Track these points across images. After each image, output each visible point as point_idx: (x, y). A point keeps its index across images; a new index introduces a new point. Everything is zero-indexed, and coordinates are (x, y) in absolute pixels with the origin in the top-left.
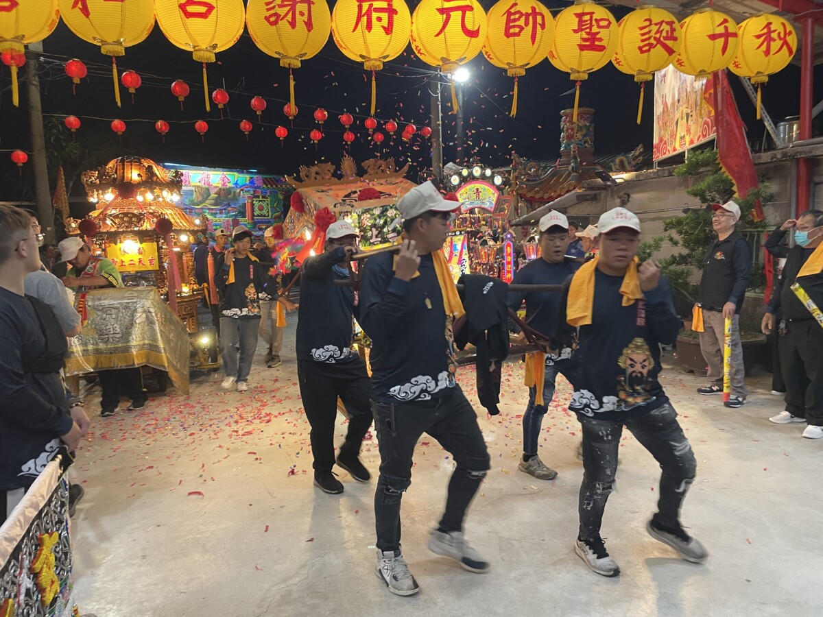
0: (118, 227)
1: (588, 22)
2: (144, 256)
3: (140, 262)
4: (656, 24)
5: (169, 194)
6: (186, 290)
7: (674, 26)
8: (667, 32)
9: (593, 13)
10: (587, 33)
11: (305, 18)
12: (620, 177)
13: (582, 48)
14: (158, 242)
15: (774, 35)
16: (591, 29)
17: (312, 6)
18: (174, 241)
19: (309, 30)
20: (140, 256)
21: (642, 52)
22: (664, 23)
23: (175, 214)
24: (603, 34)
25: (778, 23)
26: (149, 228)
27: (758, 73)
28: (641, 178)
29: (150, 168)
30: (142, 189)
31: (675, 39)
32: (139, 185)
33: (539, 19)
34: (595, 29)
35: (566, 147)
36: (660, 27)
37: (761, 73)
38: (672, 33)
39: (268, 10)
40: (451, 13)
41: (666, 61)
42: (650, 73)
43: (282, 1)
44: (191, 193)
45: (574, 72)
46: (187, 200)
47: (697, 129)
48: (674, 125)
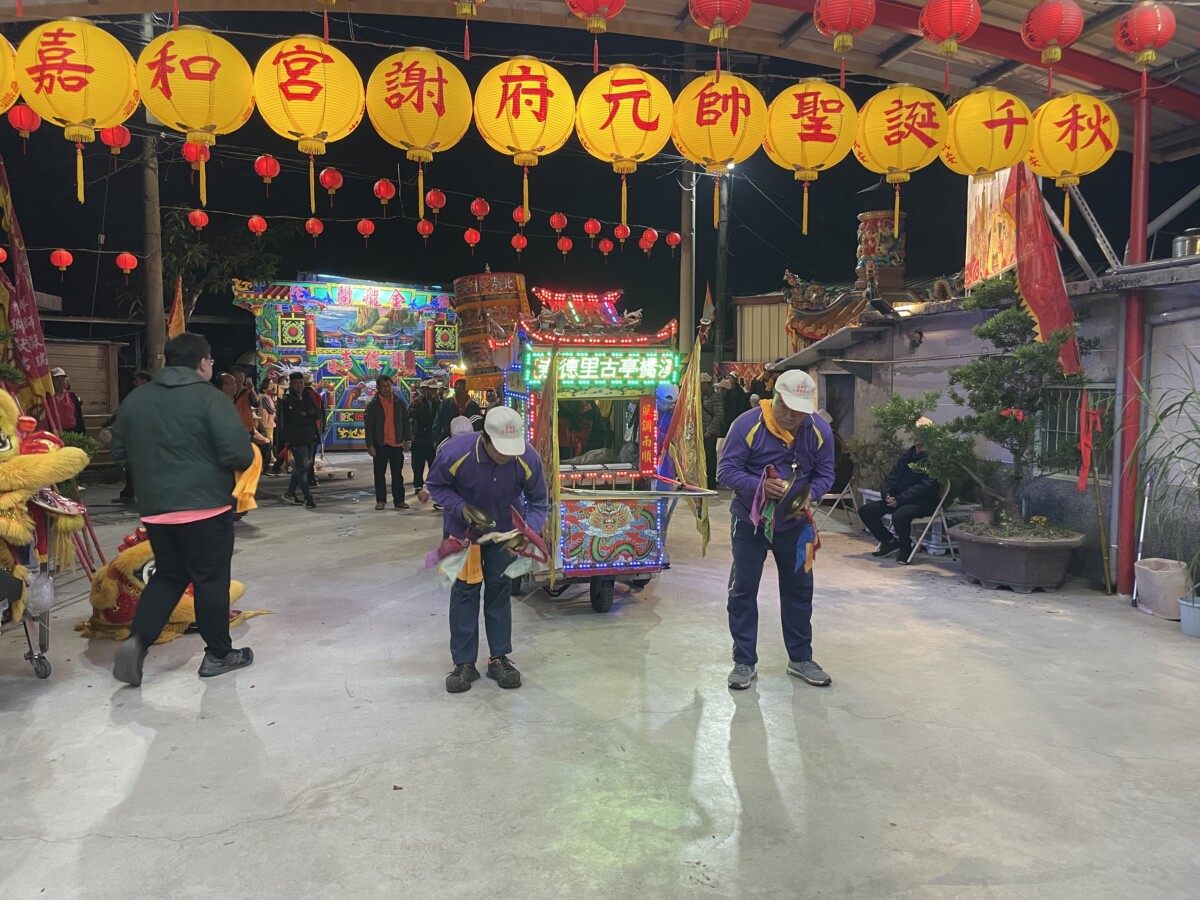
1: (812, 104)
4: (908, 107)
7: (933, 109)
9: (819, 93)
10: (810, 119)
11: (435, 99)
12: (905, 310)
13: (804, 137)
15: (1082, 122)
16: (815, 114)
17: (444, 85)
19: (440, 115)
21: (890, 143)
22: (919, 106)
24: (832, 119)
27: (1064, 173)
31: (936, 126)
33: (742, 103)
34: (820, 114)
35: (863, 265)
36: (913, 111)
37: (1069, 173)
38: (930, 118)
39: (389, 90)
40: (620, 101)
41: (925, 155)
42: (906, 171)
43: (408, 78)
44: (353, 315)
45: (799, 169)
46: (347, 324)
47: (1010, 245)
48: (987, 239)
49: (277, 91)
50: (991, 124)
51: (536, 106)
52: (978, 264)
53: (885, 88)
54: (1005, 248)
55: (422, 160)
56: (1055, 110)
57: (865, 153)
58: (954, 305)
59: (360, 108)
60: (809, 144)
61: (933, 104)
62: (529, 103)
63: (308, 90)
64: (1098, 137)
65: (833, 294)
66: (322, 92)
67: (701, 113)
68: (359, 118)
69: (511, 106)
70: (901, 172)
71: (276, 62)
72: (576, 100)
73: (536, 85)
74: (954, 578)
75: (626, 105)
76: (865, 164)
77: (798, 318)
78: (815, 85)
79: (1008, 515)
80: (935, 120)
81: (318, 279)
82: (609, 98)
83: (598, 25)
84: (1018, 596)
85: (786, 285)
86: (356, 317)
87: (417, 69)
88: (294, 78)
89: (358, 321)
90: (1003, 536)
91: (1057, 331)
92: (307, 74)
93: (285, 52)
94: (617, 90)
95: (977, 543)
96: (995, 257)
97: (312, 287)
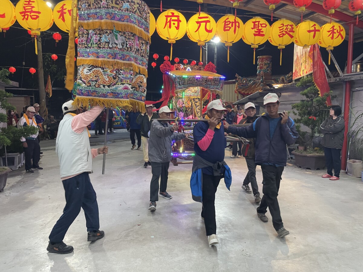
8: (290, 29)
9: (260, 21)
10: (257, 29)
12: (277, 86)
13: (255, 35)
15: (335, 31)
21: (280, 37)
22: (289, 26)
24: (264, 29)
25: (337, 26)
27: (329, 46)
28: (285, 87)
31: (293, 32)
33: (237, 24)
34: (260, 28)
35: (259, 72)
36: (287, 27)
38: (292, 29)
40: (201, 24)
41: (290, 41)
42: (284, 45)
45: (253, 44)
47: (309, 67)
48: (301, 65)
50: (309, 31)
51: (176, 25)
52: (297, 72)
57: (272, 40)
60: (257, 37)
61: (293, 25)
62: (174, 24)
64: (340, 36)
65: (250, 81)
67: (225, 27)
69: (169, 25)
70: (282, 45)
73: (176, 18)
74: (293, 166)
75: (203, 24)
76: (272, 43)
78: (258, 19)
79: (310, 147)
80: (294, 30)
82: (198, 22)
83: (200, 1)
84: (313, 171)
90: (308, 154)
94: (200, 20)
95: (301, 156)
96: (303, 71)
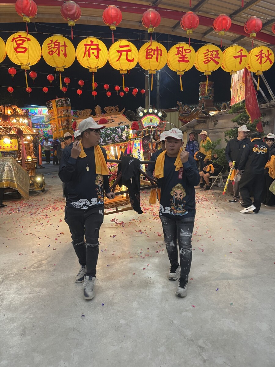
0: (2, 133)
1: (181, 51)
2: (12, 145)
3: (11, 147)
4: (211, 52)
5: (23, 120)
6: (29, 158)
7: (218, 52)
8: (215, 55)
9: (184, 47)
10: (181, 55)
11: (64, 52)
12: (212, 113)
13: (179, 61)
14: (18, 139)
15: (263, 55)
16: (182, 54)
17: (66, 47)
18: (25, 139)
19: (65, 57)
20: (11, 145)
21: (205, 63)
22: (214, 51)
23: (26, 128)
24: (188, 55)
25: (265, 50)
26: (14, 133)
27: (258, 71)
28: (220, 114)
29: (14, 109)
30: (12, 118)
31: (219, 58)
32: (11, 116)
33: (159, 52)
34: (184, 54)
35: (201, 99)
37: (259, 71)
38: (217, 55)
39: (49, 49)
40: (122, 53)
41: (216, 67)
42: (210, 72)
43: (54, 46)
44: (43, 118)
45: (178, 71)
46: (41, 121)
47: (243, 93)
48: (237, 91)
49: (13, 50)
50: (236, 57)
51: (96, 54)
52: (234, 99)
53: (204, 45)
54: (242, 94)
55: (61, 71)
56: (256, 51)
57: (198, 66)
58: (227, 112)
59: (40, 55)
60: (181, 63)
61: (218, 51)
62: (93, 53)
63: (23, 50)
64: (268, 60)
65: (192, 108)
66: (28, 50)
67: (147, 55)
68: (40, 58)
69: (88, 54)
70: (209, 72)
71: (12, 41)
72: (108, 51)
73: (95, 47)
74: (226, 194)
75: (124, 54)
77: (181, 116)
78: (182, 44)
80: (219, 56)
81: (31, 107)
82: (119, 52)
83: (113, 27)
85: (178, 106)
86: (44, 119)
87: (57, 43)
88: (19, 46)
89: (45, 119)
91: (256, 120)
92: (23, 45)
93: (15, 38)
94: (121, 49)
96: (239, 96)
97: (29, 109)
